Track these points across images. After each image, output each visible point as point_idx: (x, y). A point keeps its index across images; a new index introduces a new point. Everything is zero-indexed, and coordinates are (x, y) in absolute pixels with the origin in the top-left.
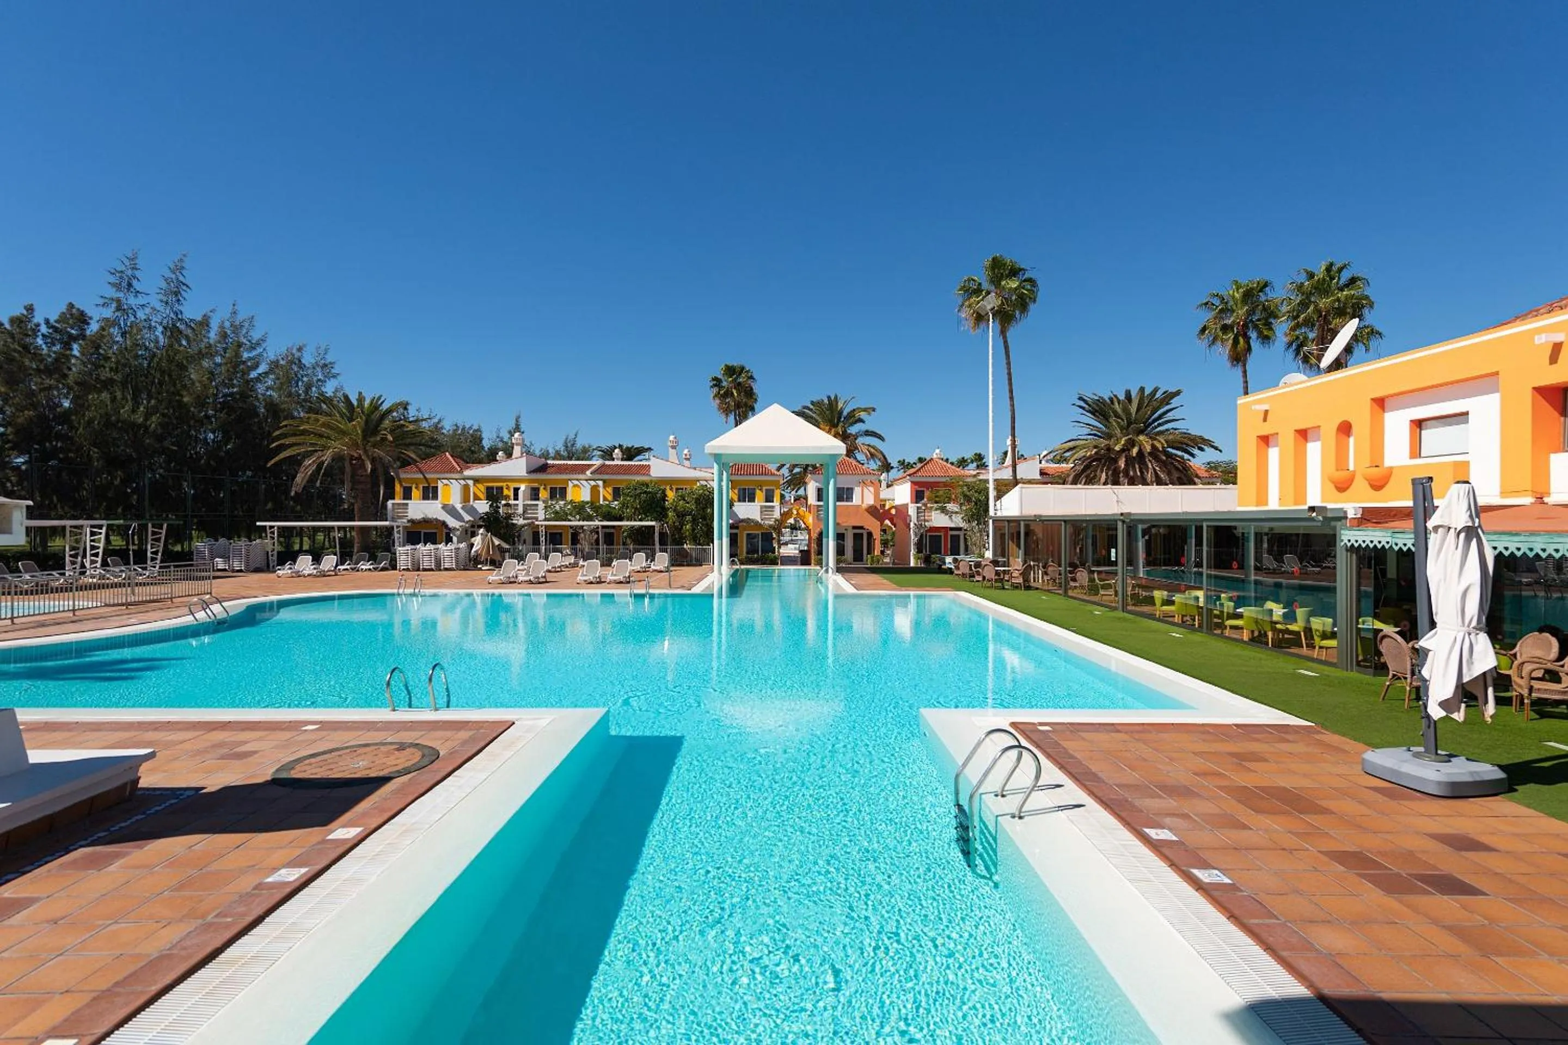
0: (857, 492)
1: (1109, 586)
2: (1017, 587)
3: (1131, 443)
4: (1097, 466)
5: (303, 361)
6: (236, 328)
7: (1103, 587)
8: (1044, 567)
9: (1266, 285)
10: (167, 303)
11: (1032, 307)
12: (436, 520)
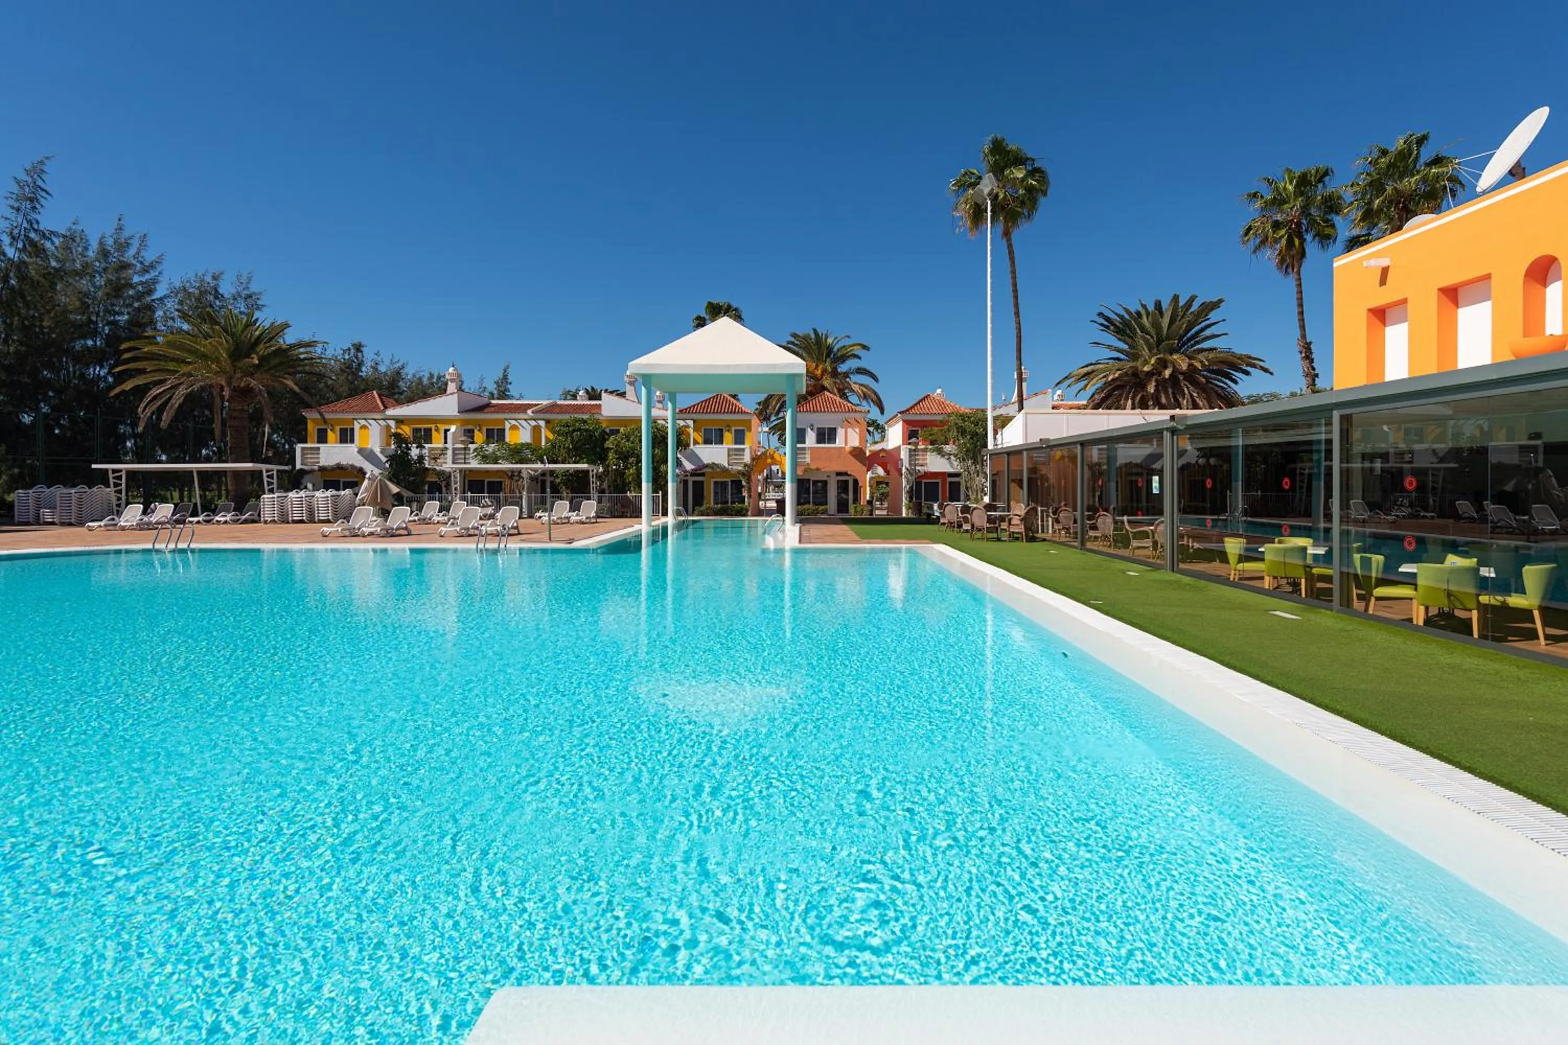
0: (840, 432)
1: (1145, 535)
2: (1017, 539)
3: (1163, 364)
4: (1121, 395)
5: (221, 291)
6: (122, 246)
7: (1138, 536)
8: (1054, 513)
9: (1326, 173)
10: (18, 210)
11: (1042, 201)
12: (353, 466)
